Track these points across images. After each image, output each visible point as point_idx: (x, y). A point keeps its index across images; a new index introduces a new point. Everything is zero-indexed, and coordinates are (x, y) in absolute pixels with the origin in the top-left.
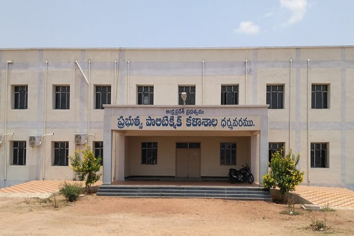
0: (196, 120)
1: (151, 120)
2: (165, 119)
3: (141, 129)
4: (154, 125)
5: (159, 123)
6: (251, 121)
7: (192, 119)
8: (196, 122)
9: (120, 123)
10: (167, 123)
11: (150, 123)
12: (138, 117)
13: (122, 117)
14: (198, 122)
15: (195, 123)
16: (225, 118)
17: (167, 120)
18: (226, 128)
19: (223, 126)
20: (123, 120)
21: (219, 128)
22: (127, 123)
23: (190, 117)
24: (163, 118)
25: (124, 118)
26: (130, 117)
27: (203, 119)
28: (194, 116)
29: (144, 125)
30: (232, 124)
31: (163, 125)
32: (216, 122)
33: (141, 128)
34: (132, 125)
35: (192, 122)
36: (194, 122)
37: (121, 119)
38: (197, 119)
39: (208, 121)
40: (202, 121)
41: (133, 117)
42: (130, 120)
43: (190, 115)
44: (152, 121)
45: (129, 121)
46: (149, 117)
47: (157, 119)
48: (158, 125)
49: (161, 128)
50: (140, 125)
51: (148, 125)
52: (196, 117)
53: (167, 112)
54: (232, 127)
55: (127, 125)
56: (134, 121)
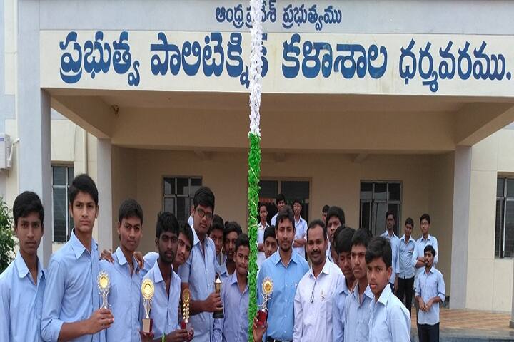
0: (313, 53)
1: (167, 47)
2: (213, 44)
3: (133, 88)
4: (175, 71)
5: (192, 60)
6: (501, 57)
7: (300, 45)
8: (315, 58)
9: (67, 60)
10: (218, 63)
11: (163, 61)
12: (124, 36)
13: (72, 36)
14: (321, 58)
15: (311, 64)
16: (413, 43)
17: (219, 49)
18: (416, 87)
19: (406, 75)
20: (77, 47)
21: (391, 85)
22: (90, 60)
23: (296, 38)
24: (207, 40)
25: (81, 42)
26: (99, 35)
27: (340, 48)
28: (309, 34)
29: (145, 70)
30: (436, 68)
31: (208, 71)
32: (381, 56)
33: (136, 81)
34: (106, 68)
35: (301, 57)
36: (307, 58)
37: (71, 44)
38: (319, 46)
39: (358, 55)
40: (336, 54)
41: (111, 37)
42: (98, 46)
43: (296, 29)
44: (171, 53)
45: (96, 53)
46: (162, 36)
47: (187, 44)
48: (191, 70)
49: (201, 83)
50: (132, 70)
51: (158, 69)
52: (316, 38)
53: (217, 14)
54: (435, 82)
55: (89, 67)
56: (113, 51)
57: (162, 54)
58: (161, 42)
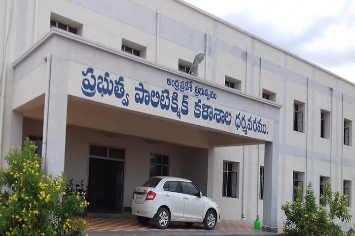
0: (206, 109)
1: (143, 91)
2: (165, 95)
3: (125, 107)
4: (147, 103)
5: (155, 100)
6: (265, 125)
7: (201, 105)
8: (207, 111)
9: (86, 82)
10: (167, 104)
11: (141, 97)
12: (121, 79)
13: (90, 70)
14: (209, 112)
15: (205, 114)
16: (240, 114)
17: (168, 97)
19: (238, 126)
20: (93, 77)
21: (232, 129)
22: (101, 86)
23: (200, 101)
24: (163, 92)
25: (96, 74)
26: (107, 74)
27: (216, 109)
28: (204, 101)
29: (132, 99)
30: (246, 126)
31: (163, 107)
32: (229, 117)
33: (127, 104)
34: (110, 93)
35: (201, 110)
36: (204, 111)
37: (90, 74)
38: (208, 107)
39: (222, 114)
40: (214, 112)
41: (113, 77)
42: (106, 80)
43: (200, 97)
44: (145, 94)
45: (105, 83)
46: (141, 84)
47: (153, 92)
48: (155, 105)
49: (158, 112)
50: (124, 97)
51: (139, 100)
52: (207, 103)
53: (168, 81)
54: (246, 131)
55: (100, 90)
56: (115, 85)
57: (141, 93)
58: (141, 87)
